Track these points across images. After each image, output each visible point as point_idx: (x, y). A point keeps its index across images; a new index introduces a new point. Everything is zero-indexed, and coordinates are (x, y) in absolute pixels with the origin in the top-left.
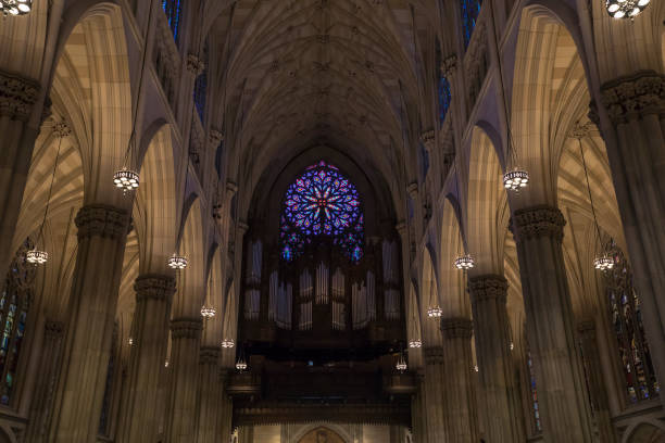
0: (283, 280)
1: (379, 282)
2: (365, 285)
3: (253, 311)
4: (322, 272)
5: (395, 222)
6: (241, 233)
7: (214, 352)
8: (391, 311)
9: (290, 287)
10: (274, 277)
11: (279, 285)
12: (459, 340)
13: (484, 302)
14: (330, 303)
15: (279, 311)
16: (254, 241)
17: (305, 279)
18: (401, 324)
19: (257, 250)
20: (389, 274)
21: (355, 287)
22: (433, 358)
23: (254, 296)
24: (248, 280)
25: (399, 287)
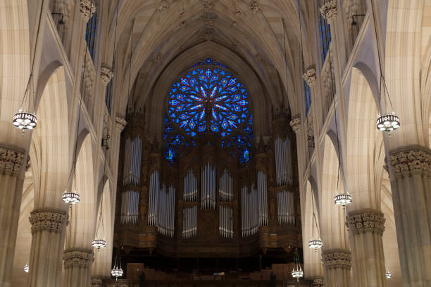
0: (165, 181)
1: (272, 183)
2: (256, 188)
3: (130, 215)
4: (209, 174)
5: (289, 118)
6: (119, 129)
7: (85, 255)
8: (285, 215)
9: (172, 190)
10: (155, 178)
11: (161, 187)
12: (369, 235)
13: (407, 178)
14: (217, 208)
15: (160, 216)
16: (133, 138)
17: (190, 181)
18: (296, 228)
19: (135, 147)
20: (282, 174)
21: (244, 190)
22: (334, 262)
23: (132, 198)
24: (125, 181)
25: (294, 188)
